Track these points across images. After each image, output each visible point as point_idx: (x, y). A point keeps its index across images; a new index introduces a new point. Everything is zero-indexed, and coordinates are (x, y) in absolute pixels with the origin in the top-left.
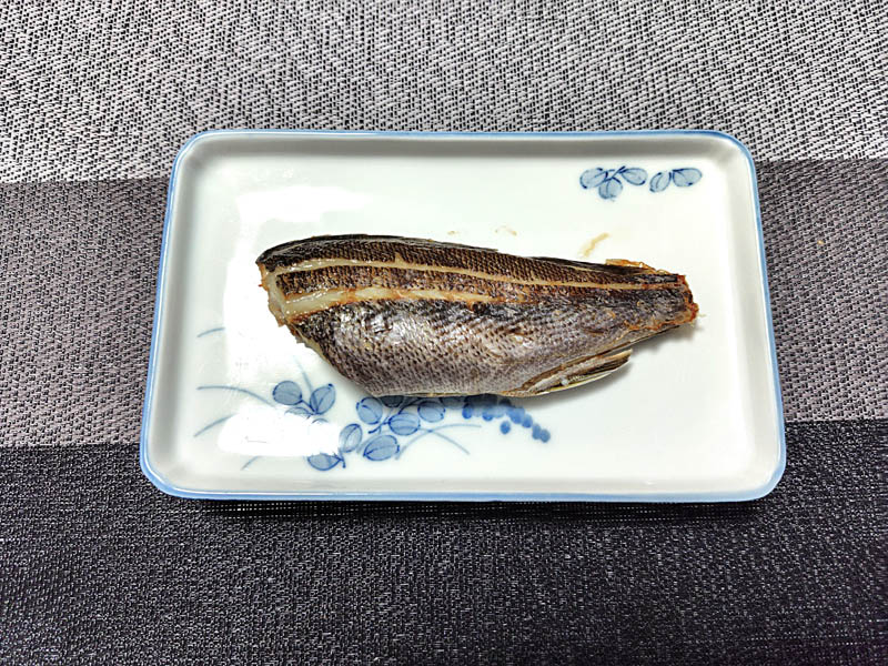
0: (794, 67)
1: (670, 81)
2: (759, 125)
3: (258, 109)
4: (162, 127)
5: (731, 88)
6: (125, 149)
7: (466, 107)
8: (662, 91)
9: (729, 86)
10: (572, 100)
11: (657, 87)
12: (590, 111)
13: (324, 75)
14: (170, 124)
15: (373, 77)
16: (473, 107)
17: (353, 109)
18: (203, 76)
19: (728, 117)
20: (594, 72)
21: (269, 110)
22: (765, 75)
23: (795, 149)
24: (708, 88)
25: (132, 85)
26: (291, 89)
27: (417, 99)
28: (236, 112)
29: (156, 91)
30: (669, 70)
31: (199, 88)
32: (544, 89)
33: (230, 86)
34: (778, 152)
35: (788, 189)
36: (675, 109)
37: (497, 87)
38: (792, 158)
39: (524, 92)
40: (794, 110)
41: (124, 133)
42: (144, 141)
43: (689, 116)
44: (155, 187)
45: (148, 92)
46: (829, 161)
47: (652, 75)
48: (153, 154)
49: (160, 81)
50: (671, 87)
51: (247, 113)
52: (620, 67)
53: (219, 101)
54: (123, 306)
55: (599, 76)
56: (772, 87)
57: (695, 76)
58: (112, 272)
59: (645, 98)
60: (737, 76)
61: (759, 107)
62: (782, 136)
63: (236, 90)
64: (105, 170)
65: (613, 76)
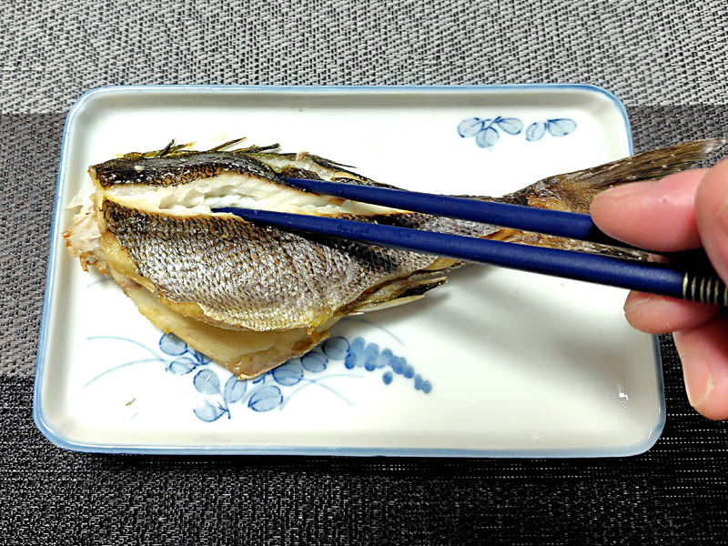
0: (685, 11)
1: (560, 24)
2: (649, 69)
3: (157, 48)
4: (65, 64)
5: (622, 31)
6: (28, 84)
7: (359, 47)
8: (551, 34)
9: (620, 29)
10: (463, 43)
11: (547, 30)
12: (481, 53)
13: (221, 15)
14: (72, 60)
15: (269, 17)
16: (366, 48)
17: (248, 49)
18: (105, 14)
19: (619, 61)
20: (484, 16)
21: (168, 48)
22: (656, 18)
23: (687, 94)
24: (598, 32)
25: (35, 21)
26: (190, 28)
27: (311, 40)
28: (136, 50)
29: (59, 27)
30: (559, 13)
31: (101, 26)
32: (436, 31)
33: (131, 25)
34: (668, 96)
35: (680, 134)
36: (565, 53)
37: (389, 28)
38: (683, 102)
39: (415, 34)
40: (685, 54)
41: (27, 69)
42: (47, 76)
43: (579, 59)
44: (56, 122)
45: (51, 29)
46: (720, 106)
47: (542, 18)
48: (56, 90)
49: (63, 18)
50: (561, 30)
51: (147, 52)
52: (510, 10)
53: (120, 39)
54: (24, 239)
55: (489, 19)
56: (663, 30)
57: (585, 19)
58: (13, 205)
59: (535, 41)
60: (628, 19)
61: (650, 51)
62: (673, 80)
63: (137, 29)
64: (9, 105)
65: (503, 20)
